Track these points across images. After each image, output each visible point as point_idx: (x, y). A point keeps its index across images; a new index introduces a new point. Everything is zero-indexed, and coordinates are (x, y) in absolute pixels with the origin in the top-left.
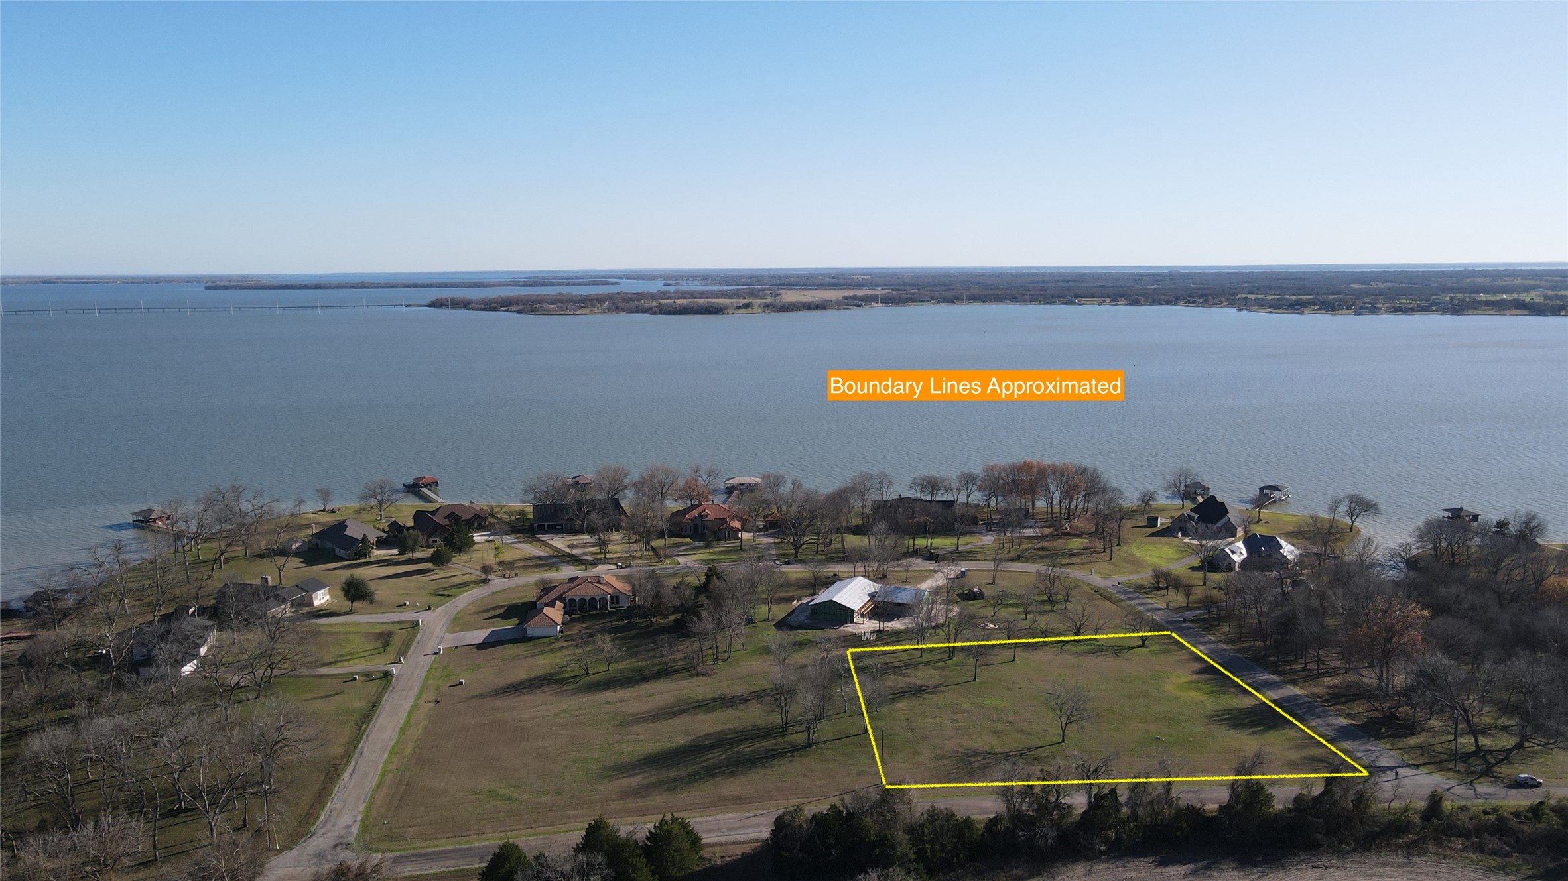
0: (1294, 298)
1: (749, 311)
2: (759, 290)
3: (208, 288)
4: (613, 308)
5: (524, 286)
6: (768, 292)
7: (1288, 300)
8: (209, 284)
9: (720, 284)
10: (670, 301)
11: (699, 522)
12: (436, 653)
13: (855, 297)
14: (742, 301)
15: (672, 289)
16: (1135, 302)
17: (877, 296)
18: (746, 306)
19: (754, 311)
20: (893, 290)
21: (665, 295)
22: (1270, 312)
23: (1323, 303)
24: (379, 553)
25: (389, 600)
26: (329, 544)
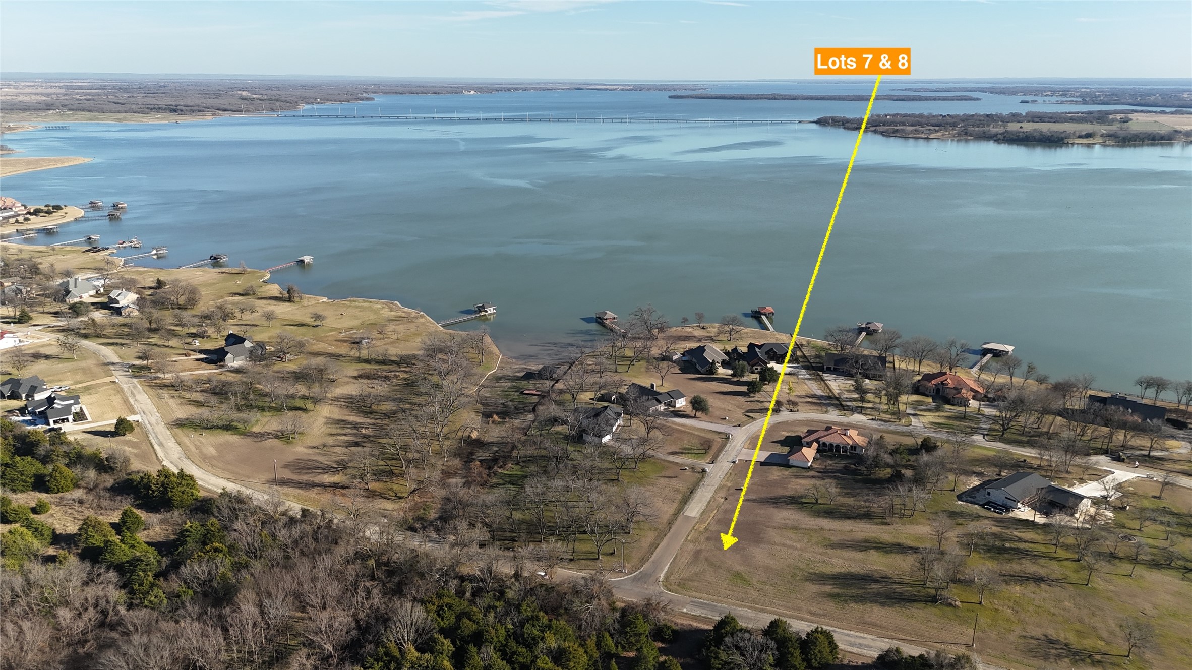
11: (940, 387)
12: (734, 462)
24: (722, 371)
25: (717, 413)
26: (694, 360)
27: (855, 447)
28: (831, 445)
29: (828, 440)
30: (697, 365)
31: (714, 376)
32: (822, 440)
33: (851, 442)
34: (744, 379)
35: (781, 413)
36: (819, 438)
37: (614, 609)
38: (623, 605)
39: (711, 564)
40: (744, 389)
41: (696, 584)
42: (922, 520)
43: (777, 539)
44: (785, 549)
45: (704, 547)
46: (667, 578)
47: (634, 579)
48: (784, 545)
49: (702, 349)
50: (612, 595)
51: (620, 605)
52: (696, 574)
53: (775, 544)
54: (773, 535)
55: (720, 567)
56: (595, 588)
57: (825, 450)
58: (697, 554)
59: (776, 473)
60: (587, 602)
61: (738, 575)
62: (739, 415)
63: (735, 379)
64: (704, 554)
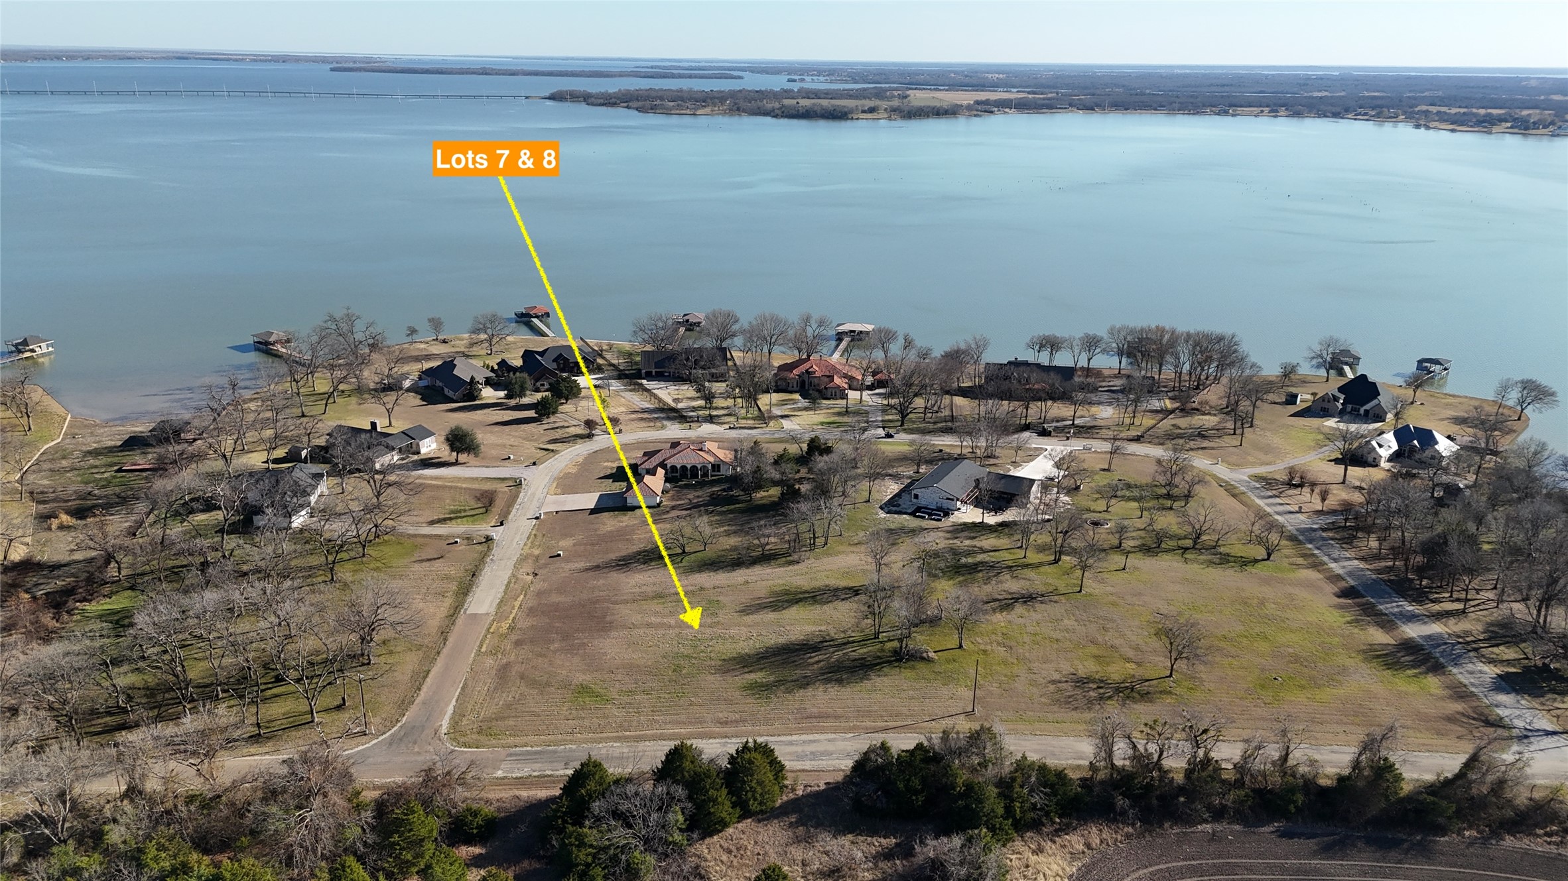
0: (1482, 111)
1: (874, 115)
2: (886, 90)
3: (332, 70)
4: (735, 108)
5: (645, 77)
6: (896, 93)
7: (1475, 115)
8: (335, 65)
9: (846, 82)
10: (794, 102)
11: (806, 377)
12: (537, 518)
13: (987, 102)
14: (868, 104)
15: (795, 87)
16: (1297, 114)
17: (1011, 100)
18: (872, 110)
19: (881, 116)
20: (1029, 93)
21: (787, 94)
22: (1453, 131)
23: (1515, 120)
24: (489, 394)
25: (494, 452)
26: (438, 383)
27: (719, 466)
28: (684, 468)
29: (677, 461)
30: (446, 390)
31: (477, 402)
32: (669, 463)
33: (712, 459)
34: (526, 400)
35: (595, 438)
36: (664, 460)
37: (359, 808)
38: (376, 794)
39: (533, 683)
40: (531, 414)
41: (511, 722)
42: (841, 548)
43: (636, 618)
44: (651, 631)
45: (513, 658)
46: (455, 724)
47: (391, 742)
48: (648, 625)
49: (449, 365)
50: (351, 780)
51: (369, 795)
52: (508, 706)
53: (635, 626)
54: (626, 613)
55: (548, 684)
56: (315, 777)
57: (675, 476)
58: (503, 672)
59: (610, 522)
60: (299, 807)
61: (583, 690)
62: (530, 449)
63: (513, 402)
64: (517, 668)
